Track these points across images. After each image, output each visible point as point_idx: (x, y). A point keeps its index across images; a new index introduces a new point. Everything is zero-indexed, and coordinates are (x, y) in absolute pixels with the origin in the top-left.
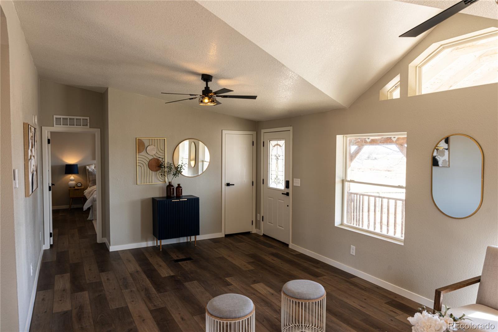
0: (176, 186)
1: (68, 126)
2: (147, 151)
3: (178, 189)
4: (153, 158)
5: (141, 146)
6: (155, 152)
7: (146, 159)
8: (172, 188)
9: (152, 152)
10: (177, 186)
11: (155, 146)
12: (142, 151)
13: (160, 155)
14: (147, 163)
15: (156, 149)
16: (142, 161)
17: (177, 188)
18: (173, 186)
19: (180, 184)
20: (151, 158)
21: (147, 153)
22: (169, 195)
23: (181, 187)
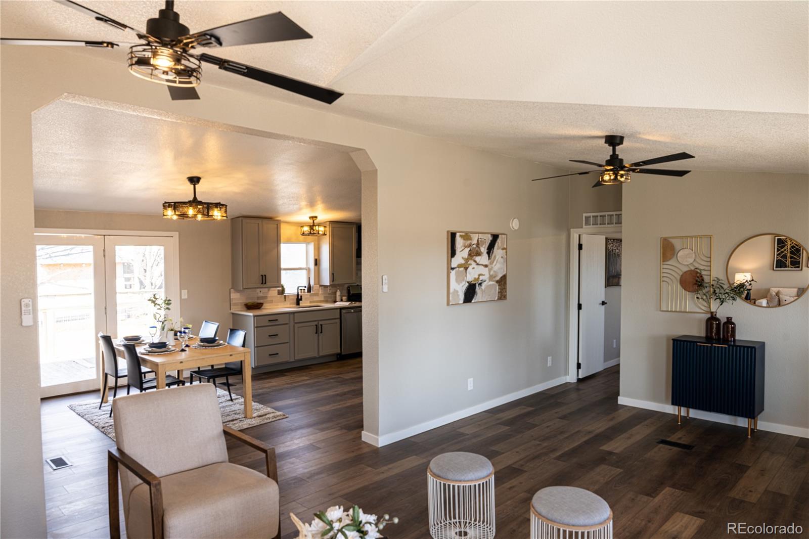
0: (723, 320)
1: (599, 226)
2: (678, 259)
3: (726, 326)
4: (689, 269)
5: (668, 250)
6: (691, 261)
7: (675, 270)
8: (715, 322)
9: (686, 259)
10: (726, 320)
11: (692, 251)
12: (670, 259)
13: (701, 265)
14: (679, 278)
15: (694, 255)
16: (669, 274)
17: (725, 323)
18: (718, 320)
19: (731, 318)
20: (685, 269)
21: (678, 262)
22: (709, 334)
23: (733, 324)
